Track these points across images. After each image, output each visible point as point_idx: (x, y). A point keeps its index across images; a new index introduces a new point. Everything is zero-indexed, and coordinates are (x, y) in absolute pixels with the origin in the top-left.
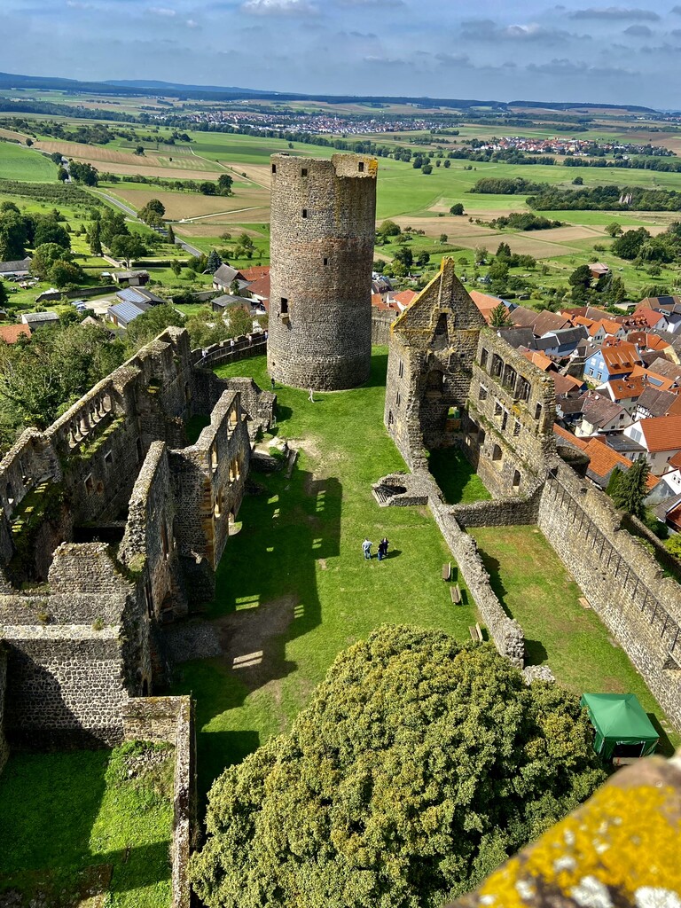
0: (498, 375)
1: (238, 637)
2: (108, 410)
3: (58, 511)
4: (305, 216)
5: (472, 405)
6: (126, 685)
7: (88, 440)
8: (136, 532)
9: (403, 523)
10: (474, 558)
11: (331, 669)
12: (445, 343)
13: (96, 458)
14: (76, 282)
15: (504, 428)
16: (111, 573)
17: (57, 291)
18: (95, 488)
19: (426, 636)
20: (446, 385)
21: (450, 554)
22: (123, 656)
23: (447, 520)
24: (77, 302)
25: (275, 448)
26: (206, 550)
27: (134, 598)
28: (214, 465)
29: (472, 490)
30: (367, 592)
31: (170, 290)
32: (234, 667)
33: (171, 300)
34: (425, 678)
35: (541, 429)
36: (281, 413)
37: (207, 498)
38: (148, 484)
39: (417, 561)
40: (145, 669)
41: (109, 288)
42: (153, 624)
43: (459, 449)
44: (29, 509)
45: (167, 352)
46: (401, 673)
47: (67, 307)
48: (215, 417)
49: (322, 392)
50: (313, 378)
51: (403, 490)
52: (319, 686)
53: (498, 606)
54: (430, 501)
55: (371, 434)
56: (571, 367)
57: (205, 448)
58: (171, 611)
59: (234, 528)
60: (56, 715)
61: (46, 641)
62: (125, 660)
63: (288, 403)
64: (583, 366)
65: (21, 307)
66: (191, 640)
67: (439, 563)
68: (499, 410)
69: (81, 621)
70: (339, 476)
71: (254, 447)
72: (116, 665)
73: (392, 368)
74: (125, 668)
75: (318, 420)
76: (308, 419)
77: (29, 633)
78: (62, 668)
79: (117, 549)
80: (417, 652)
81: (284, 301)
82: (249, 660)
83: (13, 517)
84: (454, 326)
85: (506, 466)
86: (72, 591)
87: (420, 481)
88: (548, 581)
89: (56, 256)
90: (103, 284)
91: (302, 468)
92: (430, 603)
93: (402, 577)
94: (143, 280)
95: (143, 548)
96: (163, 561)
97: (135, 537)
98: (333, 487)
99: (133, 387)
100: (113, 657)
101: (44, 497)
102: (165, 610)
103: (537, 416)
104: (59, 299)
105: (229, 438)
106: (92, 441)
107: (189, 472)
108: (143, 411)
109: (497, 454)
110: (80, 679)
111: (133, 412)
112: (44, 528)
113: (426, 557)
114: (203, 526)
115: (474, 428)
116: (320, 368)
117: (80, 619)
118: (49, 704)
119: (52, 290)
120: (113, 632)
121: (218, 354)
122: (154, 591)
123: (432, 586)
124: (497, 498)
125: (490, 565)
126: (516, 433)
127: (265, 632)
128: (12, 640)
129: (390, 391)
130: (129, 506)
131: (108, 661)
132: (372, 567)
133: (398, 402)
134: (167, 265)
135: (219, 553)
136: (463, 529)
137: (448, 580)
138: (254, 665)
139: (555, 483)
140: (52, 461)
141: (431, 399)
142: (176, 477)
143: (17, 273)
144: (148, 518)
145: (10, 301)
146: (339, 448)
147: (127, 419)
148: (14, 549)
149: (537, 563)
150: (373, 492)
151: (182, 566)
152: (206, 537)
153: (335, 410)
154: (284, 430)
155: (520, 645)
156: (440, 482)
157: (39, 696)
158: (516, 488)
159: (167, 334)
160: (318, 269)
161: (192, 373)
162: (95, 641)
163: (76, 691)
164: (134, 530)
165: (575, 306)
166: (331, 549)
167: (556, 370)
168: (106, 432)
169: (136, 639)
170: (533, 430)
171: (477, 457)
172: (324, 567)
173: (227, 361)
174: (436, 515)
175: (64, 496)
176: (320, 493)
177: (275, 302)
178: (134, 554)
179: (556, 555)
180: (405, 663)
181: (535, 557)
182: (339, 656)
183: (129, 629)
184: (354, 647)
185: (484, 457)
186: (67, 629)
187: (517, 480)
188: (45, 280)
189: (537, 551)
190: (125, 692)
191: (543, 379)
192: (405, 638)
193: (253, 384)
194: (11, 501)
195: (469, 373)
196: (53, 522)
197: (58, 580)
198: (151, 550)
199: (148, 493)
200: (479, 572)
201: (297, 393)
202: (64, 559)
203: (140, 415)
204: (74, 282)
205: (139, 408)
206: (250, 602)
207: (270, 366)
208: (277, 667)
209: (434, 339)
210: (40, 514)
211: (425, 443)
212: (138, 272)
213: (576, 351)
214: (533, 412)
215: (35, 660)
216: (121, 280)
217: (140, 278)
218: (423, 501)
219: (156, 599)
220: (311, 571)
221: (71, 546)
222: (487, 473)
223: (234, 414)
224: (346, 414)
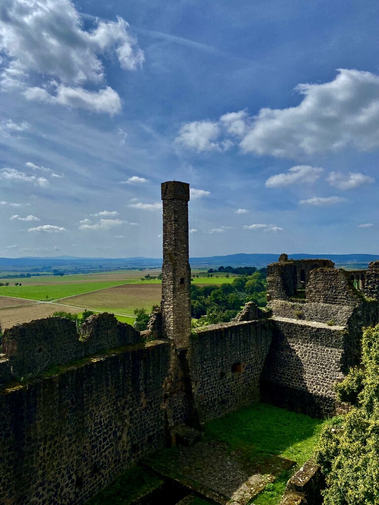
22: (345, 349)
60: (292, 377)
61: (296, 325)
62: (345, 352)
72: (338, 353)
78: (302, 348)
86: (318, 301)
100: (337, 347)
110: (312, 357)
117: (320, 319)
128: (278, 322)
131: (333, 349)
162: (326, 329)
186: (310, 323)
190: (341, 374)
197: (311, 291)
202: (316, 275)
215: (288, 340)
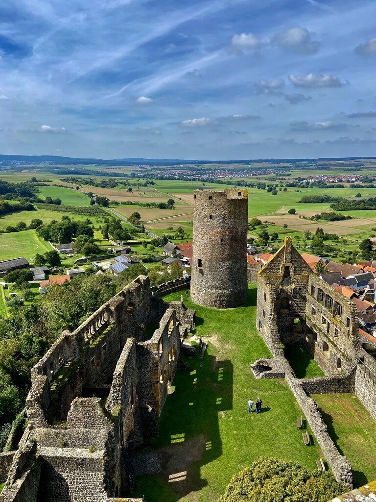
0: (322, 300)
1: (172, 461)
2: (106, 320)
3: (76, 378)
4: (211, 218)
5: (308, 318)
6: (106, 489)
7: (94, 337)
8: (116, 391)
9: (270, 389)
10: (316, 414)
11: (228, 486)
12: (289, 282)
13: (98, 347)
14: (96, 253)
15: (328, 331)
16: (101, 417)
17: (85, 258)
18: (96, 364)
19: (288, 466)
20: (292, 306)
21: (301, 411)
22: (105, 470)
23: (297, 388)
24: (94, 263)
25: (194, 342)
26: (155, 404)
27: (113, 433)
28: (161, 352)
29: (312, 369)
30: (250, 435)
31: (141, 256)
32: (169, 481)
33: (141, 261)
34: (288, 495)
35: (351, 333)
36: (198, 321)
37: (156, 371)
38: (124, 363)
39: (280, 415)
40: (117, 480)
41: (111, 256)
42: (122, 450)
43: (302, 343)
44: (61, 377)
45: (138, 289)
46: (272, 491)
47: (89, 266)
48: (162, 324)
49: (221, 309)
50: (215, 302)
51: (270, 369)
52: (221, 497)
53: (333, 447)
54: (286, 376)
55: (249, 334)
56: (366, 295)
57: (156, 342)
58: (133, 442)
59: (171, 390)
61: (63, 458)
62: (106, 472)
63: (202, 316)
64: (374, 295)
65: (67, 266)
66: (143, 462)
67: (294, 417)
68: (324, 321)
69: (83, 446)
70: (231, 359)
71: (183, 341)
72: (100, 476)
73: (260, 296)
74: (106, 477)
75: (219, 325)
76: (213, 324)
77: (54, 452)
78: (71, 476)
79: (105, 401)
80: (283, 477)
81: (200, 261)
82: (178, 477)
83: (52, 382)
84: (294, 273)
85: (332, 355)
86: (79, 427)
87: (279, 363)
88: (365, 431)
89: (86, 241)
90: (108, 254)
91: (210, 354)
92: (290, 444)
93: (272, 425)
94: (128, 251)
95: (119, 401)
96: (130, 409)
97: (115, 394)
98: (227, 365)
99: (120, 307)
100: (99, 470)
101: (69, 370)
102: (130, 441)
103: (348, 325)
104: (86, 262)
105: (169, 336)
106: (97, 337)
107: (147, 355)
108: (124, 321)
109: (326, 348)
110: (80, 483)
111: (119, 321)
112: (67, 388)
113: (286, 412)
114: (153, 388)
115: (310, 331)
116: (219, 296)
117: (82, 445)
118: (62, 498)
119: (83, 258)
120: (100, 454)
121: (165, 289)
122: (124, 429)
123: (291, 432)
124: (328, 376)
125: (327, 419)
126: (336, 335)
127: (189, 459)
128: (45, 456)
129: (259, 309)
130: (113, 375)
131: (96, 473)
132: (252, 418)
133: (264, 315)
134: (140, 243)
135: (162, 406)
136: (308, 395)
137: (301, 428)
138: (181, 481)
139: (363, 366)
140: (75, 349)
141: (283, 314)
142: (139, 358)
143: (66, 250)
144: (123, 383)
145: (62, 263)
146: (231, 342)
147: (115, 325)
148: (50, 400)
149: (357, 419)
150: (252, 369)
151: (141, 414)
152: (155, 396)
153: (228, 320)
154: (199, 331)
155: (349, 474)
156: (292, 364)
157: (57, 493)
158: (339, 369)
159: (138, 279)
160: (218, 244)
161: (150, 299)
162: (90, 459)
163: (78, 491)
164: (115, 390)
165: (364, 261)
166: (228, 405)
167: (357, 297)
168: (104, 333)
169: (113, 460)
170: (346, 333)
171: (314, 349)
172: (223, 417)
173: (169, 292)
174: (290, 385)
175: (80, 369)
176: (220, 369)
177: (195, 261)
178: (114, 405)
179: (368, 414)
180: (275, 484)
181: (355, 414)
182: (233, 478)
183: (109, 453)
184: (242, 472)
185: (318, 349)
186: (75, 451)
187: (339, 364)
188: (80, 253)
189: (356, 411)
190: (105, 494)
191: (349, 303)
192: (275, 467)
193: (183, 305)
194: (52, 372)
195: (305, 299)
196: (72, 384)
197: (72, 420)
198: (124, 403)
199: (124, 368)
200: (320, 424)
201: (207, 310)
202: (77, 407)
203: (122, 323)
204: (93, 253)
205: (122, 319)
206: (178, 438)
207: (192, 295)
208: (196, 483)
209: (283, 280)
210: (66, 380)
211: (281, 340)
212: (126, 247)
213: (368, 286)
214: (345, 323)
215: (56, 470)
216: (117, 252)
217: (126, 250)
218: (282, 376)
219: (125, 434)
220: (216, 419)
221: (81, 399)
222: (320, 359)
223: (172, 322)
224: (234, 322)
